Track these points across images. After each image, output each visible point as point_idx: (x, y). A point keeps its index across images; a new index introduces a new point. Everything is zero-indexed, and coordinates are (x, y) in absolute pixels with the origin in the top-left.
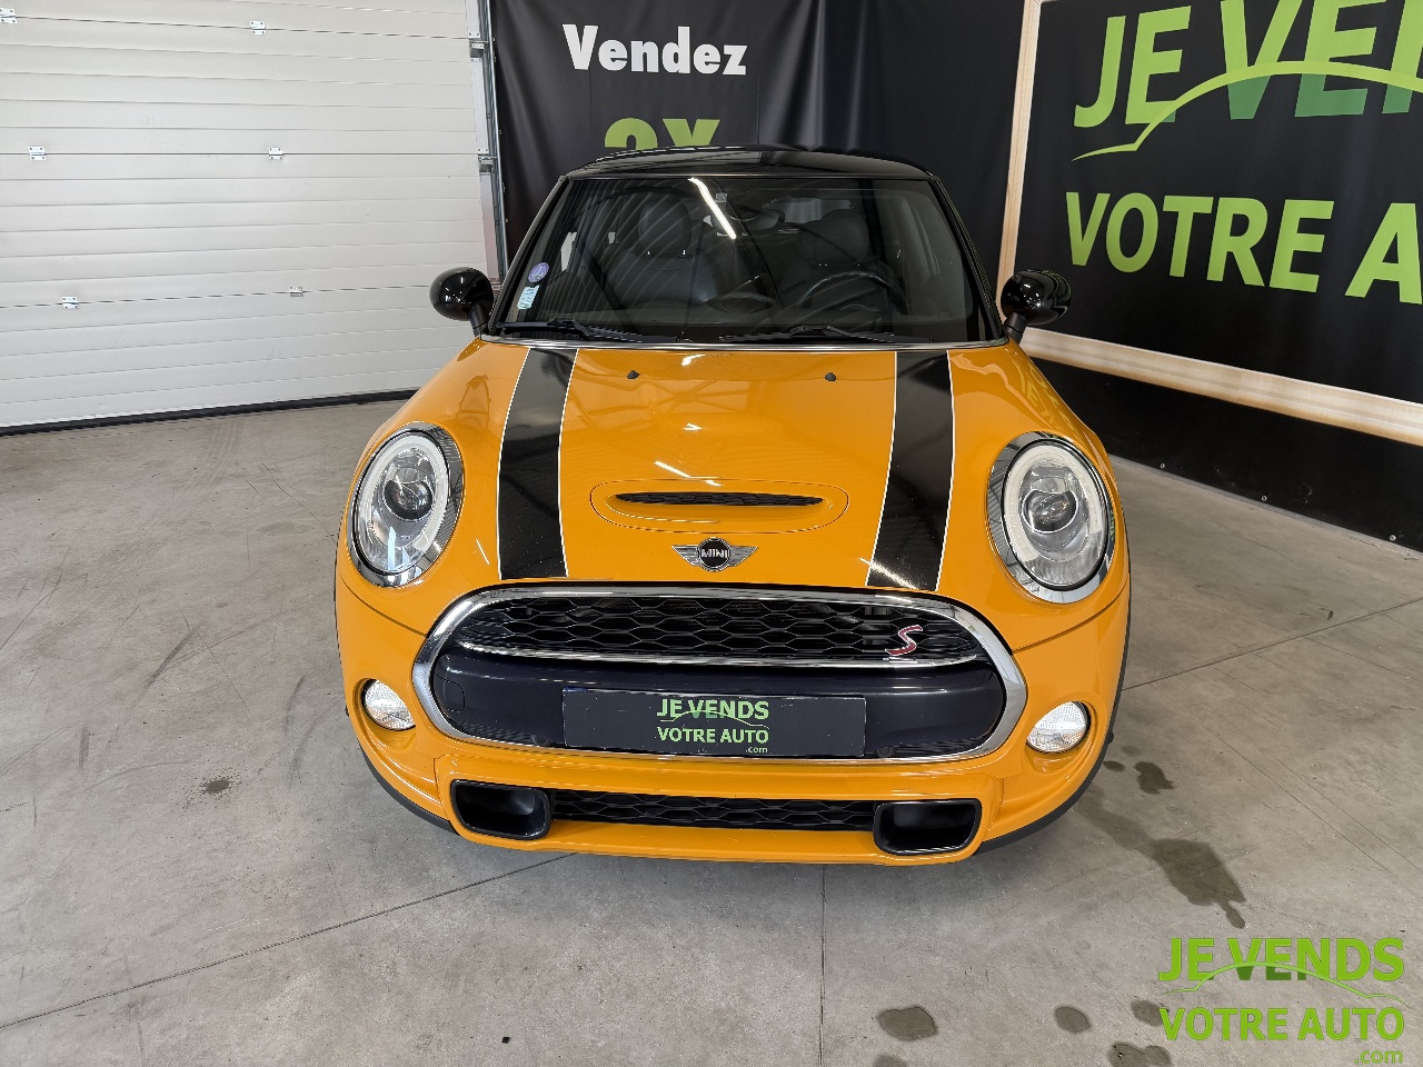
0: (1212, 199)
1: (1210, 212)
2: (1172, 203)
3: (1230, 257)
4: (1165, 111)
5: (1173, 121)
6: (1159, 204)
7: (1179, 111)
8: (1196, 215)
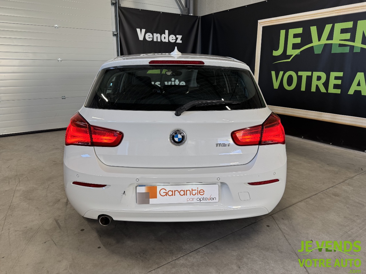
0: (311, 72)
1: (311, 75)
2: (300, 73)
3: (317, 86)
6: (297, 74)
7: (300, 52)
8: (307, 76)
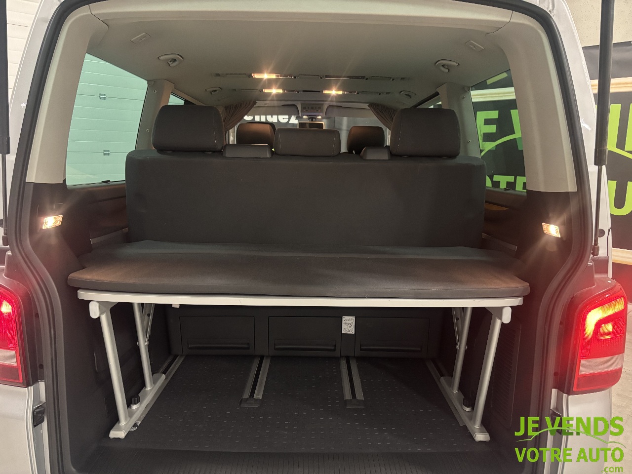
0: (513, 177)
1: (513, 181)
2: (496, 178)
4: (490, 146)
5: (495, 149)
6: (492, 178)
7: (496, 146)
8: (508, 183)
